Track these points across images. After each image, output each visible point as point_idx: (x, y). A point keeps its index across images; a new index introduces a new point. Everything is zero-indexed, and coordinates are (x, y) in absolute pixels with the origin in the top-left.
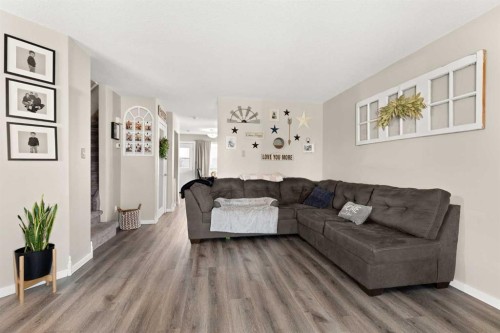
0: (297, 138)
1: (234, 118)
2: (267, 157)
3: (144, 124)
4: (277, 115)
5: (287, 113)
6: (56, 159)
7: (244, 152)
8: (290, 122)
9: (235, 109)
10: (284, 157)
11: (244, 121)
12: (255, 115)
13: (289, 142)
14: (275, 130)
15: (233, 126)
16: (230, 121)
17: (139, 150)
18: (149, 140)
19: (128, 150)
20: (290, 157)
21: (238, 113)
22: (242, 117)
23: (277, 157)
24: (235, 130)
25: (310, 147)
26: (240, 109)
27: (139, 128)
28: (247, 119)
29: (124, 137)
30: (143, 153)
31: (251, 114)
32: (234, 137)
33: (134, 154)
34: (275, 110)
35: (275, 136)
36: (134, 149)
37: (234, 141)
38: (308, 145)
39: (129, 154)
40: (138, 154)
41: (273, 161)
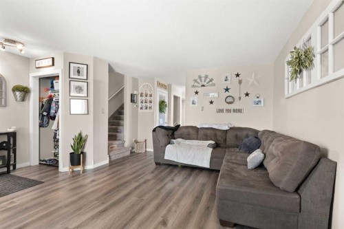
0: (247, 95)
1: (196, 84)
2: (221, 111)
3: (149, 93)
4: (229, 78)
5: (238, 75)
6: (88, 114)
7: (203, 107)
8: (240, 82)
9: (196, 78)
10: (234, 111)
11: (203, 86)
12: (211, 80)
13: (240, 98)
14: (227, 90)
15: (195, 90)
16: (194, 86)
17: (146, 108)
18: (151, 102)
19: (141, 108)
20: (240, 111)
21: (199, 80)
22: (202, 83)
23: (228, 111)
24: (197, 93)
25: (260, 101)
26: (200, 77)
27: (146, 96)
28: (205, 84)
29: (140, 101)
30: (148, 110)
31: (208, 80)
32: (196, 98)
33: (144, 111)
34: (227, 75)
35: (227, 94)
36: (144, 108)
37: (196, 101)
38: (258, 100)
39: (142, 111)
40: (146, 111)
41: (225, 114)
